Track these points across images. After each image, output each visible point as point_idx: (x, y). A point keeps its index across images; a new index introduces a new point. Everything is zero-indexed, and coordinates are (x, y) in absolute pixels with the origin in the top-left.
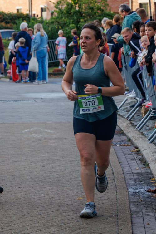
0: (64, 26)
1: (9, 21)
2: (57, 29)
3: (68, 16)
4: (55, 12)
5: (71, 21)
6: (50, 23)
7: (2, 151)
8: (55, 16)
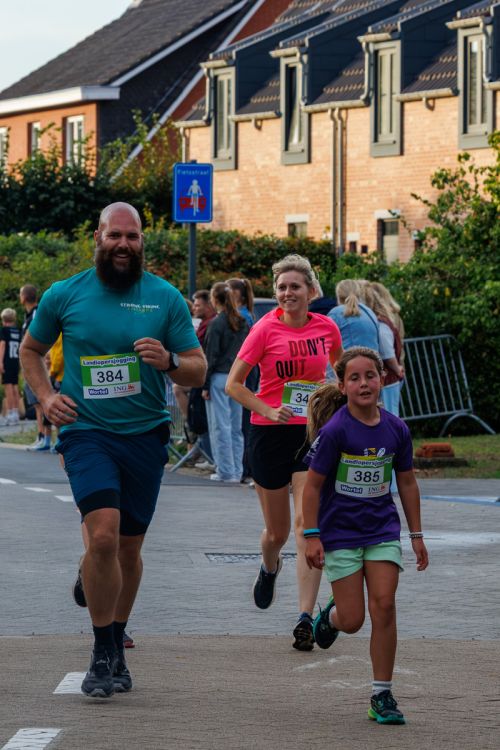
0: (461, 286)
1: (259, 265)
2: (436, 296)
3: (478, 250)
4: (428, 237)
5: (491, 268)
6: (411, 276)
7: (219, 736)
8: (428, 251)
